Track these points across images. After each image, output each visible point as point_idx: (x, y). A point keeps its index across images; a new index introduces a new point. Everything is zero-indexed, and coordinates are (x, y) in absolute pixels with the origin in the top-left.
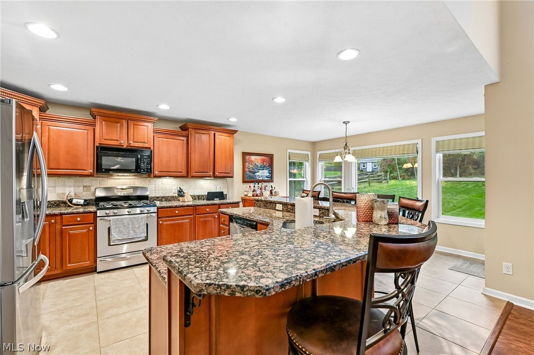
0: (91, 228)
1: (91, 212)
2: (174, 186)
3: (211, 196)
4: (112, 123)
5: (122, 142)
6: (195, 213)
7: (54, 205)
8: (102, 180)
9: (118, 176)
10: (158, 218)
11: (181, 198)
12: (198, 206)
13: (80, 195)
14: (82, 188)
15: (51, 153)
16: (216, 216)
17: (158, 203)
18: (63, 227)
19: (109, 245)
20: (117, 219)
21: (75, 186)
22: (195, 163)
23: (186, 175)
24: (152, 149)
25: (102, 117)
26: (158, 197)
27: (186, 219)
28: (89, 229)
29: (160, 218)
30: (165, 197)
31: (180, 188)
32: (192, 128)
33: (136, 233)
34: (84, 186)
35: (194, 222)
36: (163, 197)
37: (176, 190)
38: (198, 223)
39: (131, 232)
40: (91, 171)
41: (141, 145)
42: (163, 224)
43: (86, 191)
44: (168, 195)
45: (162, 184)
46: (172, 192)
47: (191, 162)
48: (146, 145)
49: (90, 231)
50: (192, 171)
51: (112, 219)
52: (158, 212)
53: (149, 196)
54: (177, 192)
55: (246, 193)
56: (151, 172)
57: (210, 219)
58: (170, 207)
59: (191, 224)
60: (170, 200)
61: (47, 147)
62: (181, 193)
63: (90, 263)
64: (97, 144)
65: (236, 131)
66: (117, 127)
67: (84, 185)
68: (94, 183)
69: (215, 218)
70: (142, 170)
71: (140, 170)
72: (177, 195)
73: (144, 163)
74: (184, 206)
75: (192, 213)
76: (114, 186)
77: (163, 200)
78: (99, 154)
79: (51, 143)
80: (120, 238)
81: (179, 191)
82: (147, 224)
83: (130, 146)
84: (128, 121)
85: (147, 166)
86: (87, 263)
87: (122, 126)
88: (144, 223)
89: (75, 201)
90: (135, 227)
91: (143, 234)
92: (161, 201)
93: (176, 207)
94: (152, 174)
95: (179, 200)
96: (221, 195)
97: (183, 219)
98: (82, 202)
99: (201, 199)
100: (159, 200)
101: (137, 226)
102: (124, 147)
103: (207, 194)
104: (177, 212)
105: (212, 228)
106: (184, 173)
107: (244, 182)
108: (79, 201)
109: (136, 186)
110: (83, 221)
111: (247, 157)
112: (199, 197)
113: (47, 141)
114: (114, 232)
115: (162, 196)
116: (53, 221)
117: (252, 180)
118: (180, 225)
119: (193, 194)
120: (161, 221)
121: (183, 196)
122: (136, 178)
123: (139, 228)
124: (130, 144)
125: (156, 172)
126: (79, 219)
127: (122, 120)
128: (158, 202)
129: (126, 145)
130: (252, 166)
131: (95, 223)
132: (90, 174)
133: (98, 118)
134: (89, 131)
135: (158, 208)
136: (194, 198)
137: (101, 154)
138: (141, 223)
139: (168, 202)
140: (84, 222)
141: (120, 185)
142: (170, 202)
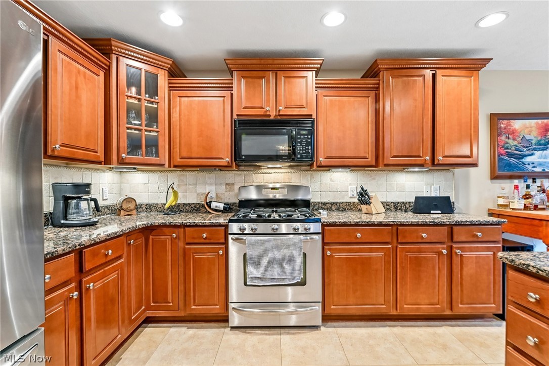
0: (221, 252)
1: (220, 225)
2: (350, 185)
3: (423, 205)
4: (253, 80)
5: (268, 109)
6: (395, 241)
7: (194, 209)
8: (247, 175)
9: (268, 168)
10: (324, 244)
11: (364, 207)
12: (402, 225)
13: (222, 197)
14: (224, 186)
15: (182, 135)
16: (445, 252)
17: (324, 215)
18: (187, 247)
19: (245, 284)
20: (256, 241)
21: (216, 184)
22: (392, 138)
23: (374, 164)
24: (314, 117)
25: (240, 72)
26: (325, 204)
27: (377, 250)
28: (218, 253)
29: (328, 244)
30: (336, 204)
31: (362, 189)
32: (387, 69)
33: (285, 270)
34: (227, 184)
35: (393, 259)
36: (333, 204)
37: (355, 192)
38: (401, 263)
39: (278, 266)
40: (228, 159)
41: (296, 111)
42: (333, 256)
43: (229, 191)
44: (341, 201)
45: (332, 181)
46: (348, 195)
47: (383, 137)
48: (304, 111)
49: (219, 256)
50: (386, 154)
51: (249, 241)
52: (323, 233)
53: (312, 201)
54: (356, 195)
55: (501, 201)
56: (312, 158)
57: (430, 255)
58: (345, 225)
59: (387, 262)
60: (345, 210)
61: (178, 127)
62: (364, 197)
63: (220, 308)
64: (235, 117)
65: (485, 62)
66: (261, 86)
67: (227, 182)
68: (238, 179)
69: (440, 254)
70: (299, 156)
71: (296, 156)
72: (356, 200)
73: (301, 143)
74: (373, 225)
75: (389, 240)
76: (263, 184)
77: (334, 208)
78: (238, 132)
79: (182, 120)
80: (260, 276)
81: (361, 194)
82: (305, 255)
83: (280, 115)
84: (276, 74)
85: (306, 149)
86: (216, 309)
87: (268, 82)
88: (300, 252)
89: (214, 205)
90: (283, 259)
91: (297, 273)
92: (329, 209)
93: (357, 225)
94: (315, 163)
95: (360, 210)
96: (445, 205)
97: (371, 250)
98: (221, 206)
99: (401, 209)
100: (327, 209)
101: (287, 257)
102: (272, 118)
103: (413, 200)
104: (359, 235)
105: (434, 275)
106: (371, 160)
107: (494, 177)
108: (218, 204)
109: (292, 184)
110: (210, 239)
111: (503, 124)
112: (397, 207)
113: (178, 118)
114: (251, 264)
115: (332, 201)
116: (174, 235)
117: (516, 172)
118: (366, 262)
119: (384, 200)
120: (330, 250)
121: (368, 203)
122: (292, 171)
123: (290, 260)
124: (279, 111)
125: (321, 159)
126: (204, 236)
127: (268, 72)
128: (325, 212)
129: (275, 114)
130: (515, 143)
131: (226, 243)
132: (227, 164)
133: (235, 73)
134: (225, 98)
135: (323, 226)
136: (389, 207)
137: (241, 131)
138: (294, 252)
139: (341, 213)
140: (212, 241)
141: (271, 183)
142: (345, 213)
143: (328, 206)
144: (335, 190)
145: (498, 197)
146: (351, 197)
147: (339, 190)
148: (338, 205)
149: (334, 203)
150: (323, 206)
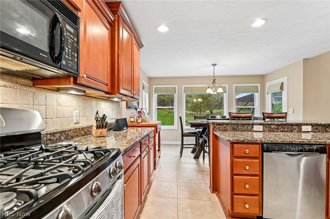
143: (57, 136)
144: (61, 116)
145: (130, 117)
146: (75, 123)
147: (66, 116)
148: (67, 133)
149: (63, 132)
150: (52, 138)
